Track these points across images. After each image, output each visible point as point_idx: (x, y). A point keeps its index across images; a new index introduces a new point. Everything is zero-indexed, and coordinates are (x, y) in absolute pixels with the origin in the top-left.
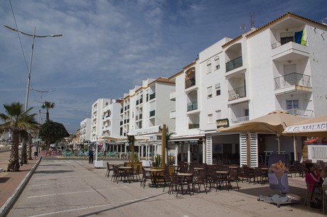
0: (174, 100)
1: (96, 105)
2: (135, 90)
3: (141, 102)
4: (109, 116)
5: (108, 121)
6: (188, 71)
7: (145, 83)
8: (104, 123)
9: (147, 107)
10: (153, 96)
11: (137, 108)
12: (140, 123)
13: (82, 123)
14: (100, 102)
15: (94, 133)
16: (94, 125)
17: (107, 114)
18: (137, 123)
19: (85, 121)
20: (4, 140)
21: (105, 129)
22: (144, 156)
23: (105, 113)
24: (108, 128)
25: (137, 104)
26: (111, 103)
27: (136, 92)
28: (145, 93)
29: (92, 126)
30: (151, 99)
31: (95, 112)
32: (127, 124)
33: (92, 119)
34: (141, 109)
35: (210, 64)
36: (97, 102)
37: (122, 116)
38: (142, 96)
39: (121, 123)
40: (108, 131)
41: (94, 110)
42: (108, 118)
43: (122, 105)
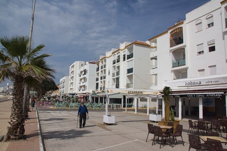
0: (155, 58)
1: (73, 66)
2: (112, 52)
3: (118, 61)
4: (85, 74)
5: (85, 78)
6: (172, 32)
7: (122, 46)
8: (81, 79)
9: (124, 66)
10: (130, 56)
11: (114, 67)
12: (118, 79)
13: (61, 80)
14: (77, 64)
15: (71, 87)
16: (72, 81)
17: (83, 73)
18: (114, 79)
19: (64, 78)
20: (3, 92)
21: (82, 84)
22: (124, 106)
23: (81, 72)
24: (84, 84)
25: (114, 63)
26: (86, 64)
27: (113, 53)
28: (122, 54)
29: (70, 82)
30: (128, 59)
31: (73, 72)
32: (103, 80)
33: (70, 77)
34: (118, 67)
35: (201, 23)
36: (75, 63)
37: (98, 74)
38: (119, 56)
39: (97, 79)
40: (84, 86)
41: (71, 70)
42: (85, 76)
43: (98, 65)
